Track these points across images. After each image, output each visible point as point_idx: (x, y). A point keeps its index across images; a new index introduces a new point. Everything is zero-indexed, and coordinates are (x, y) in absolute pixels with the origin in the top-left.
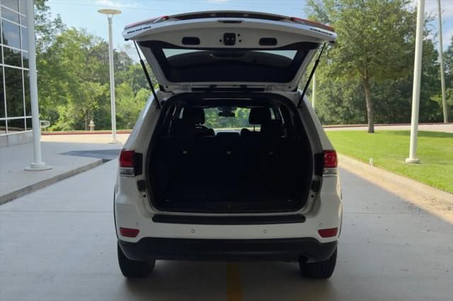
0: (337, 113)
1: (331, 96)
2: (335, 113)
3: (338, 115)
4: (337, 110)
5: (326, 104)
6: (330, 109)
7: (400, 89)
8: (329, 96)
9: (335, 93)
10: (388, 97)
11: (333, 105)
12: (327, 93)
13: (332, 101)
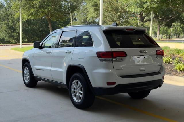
0: (13, 36)
1: (8, 26)
2: (11, 36)
3: (14, 37)
4: (13, 34)
5: (5, 31)
6: (8, 33)
7: (45, 24)
8: (7, 26)
9: (11, 24)
10: (40, 28)
11: (10, 31)
12: (6, 24)
13: (9, 29)
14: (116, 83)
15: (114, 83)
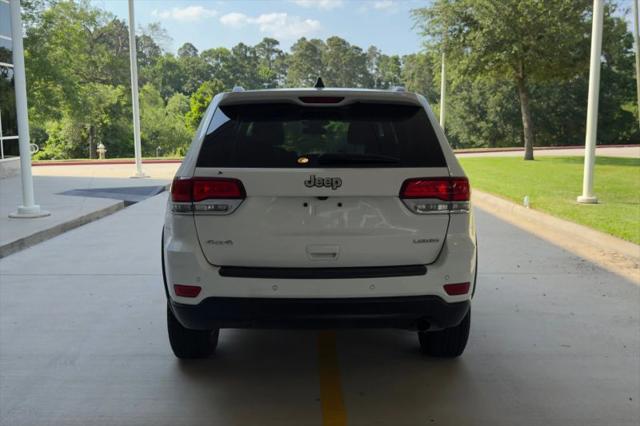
0: (478, 130)
1: (469, 104)
2: (475, 130)
3: (481, 133)
4: (479, 125)
5: (462, 117)
6: (468, 124)
8: (466, 104)
11: (472, 119)
13: (471, 112)
14: (201, 293)
15: (194, 291)
